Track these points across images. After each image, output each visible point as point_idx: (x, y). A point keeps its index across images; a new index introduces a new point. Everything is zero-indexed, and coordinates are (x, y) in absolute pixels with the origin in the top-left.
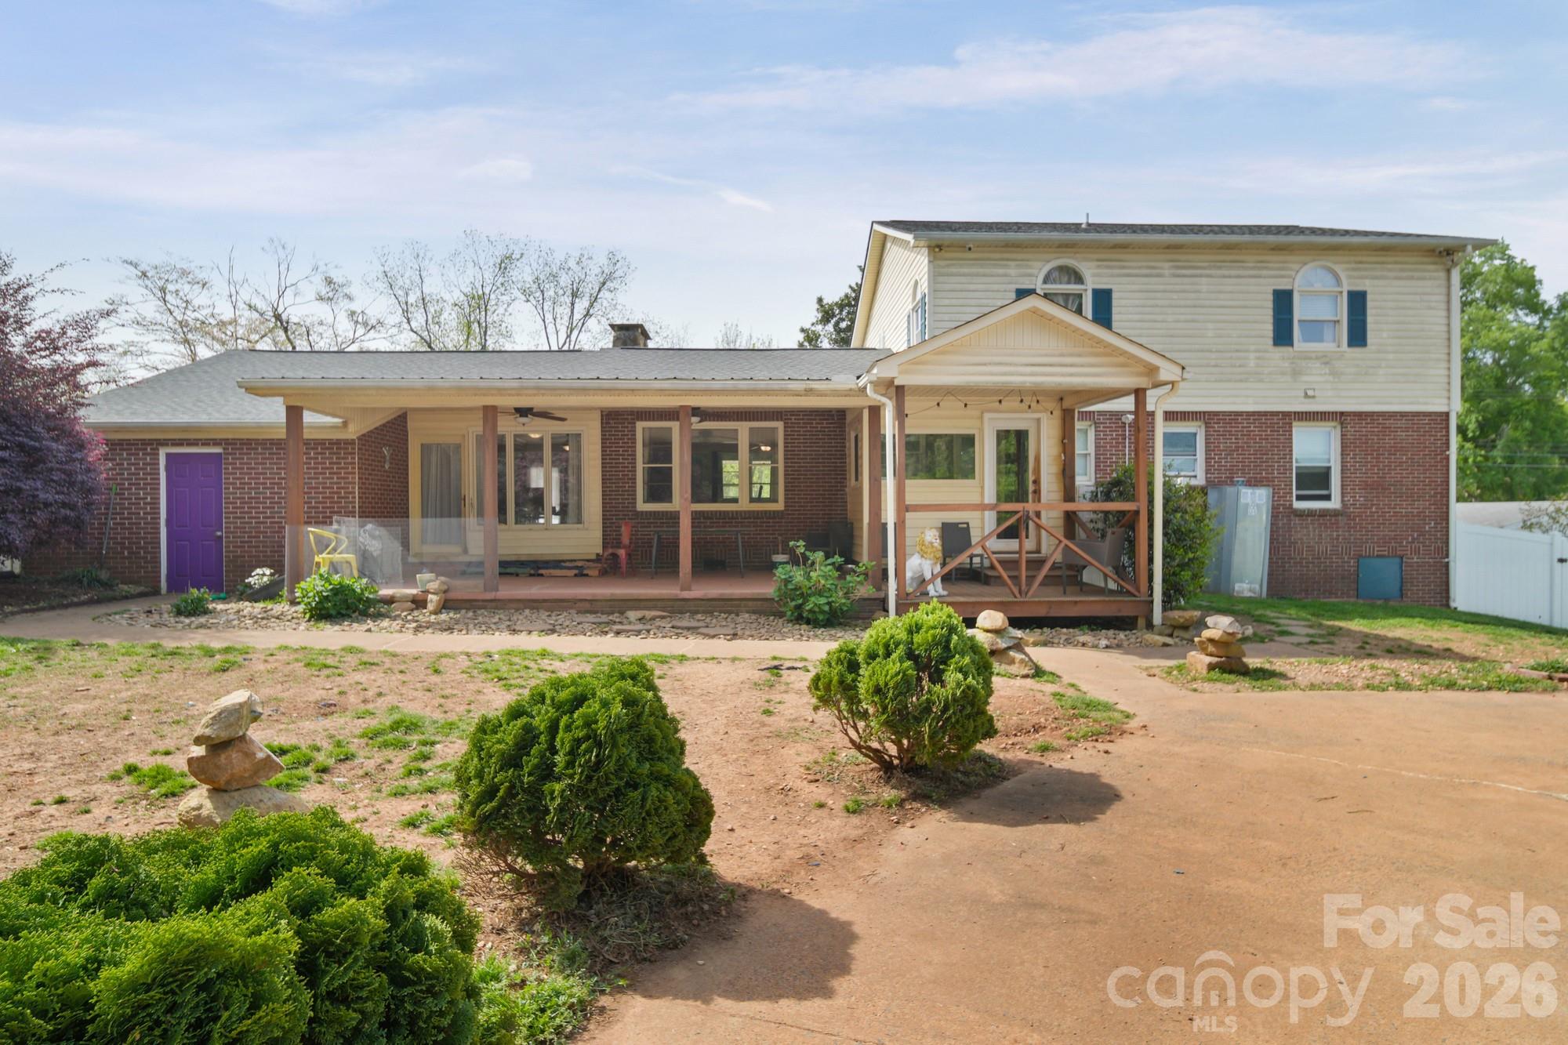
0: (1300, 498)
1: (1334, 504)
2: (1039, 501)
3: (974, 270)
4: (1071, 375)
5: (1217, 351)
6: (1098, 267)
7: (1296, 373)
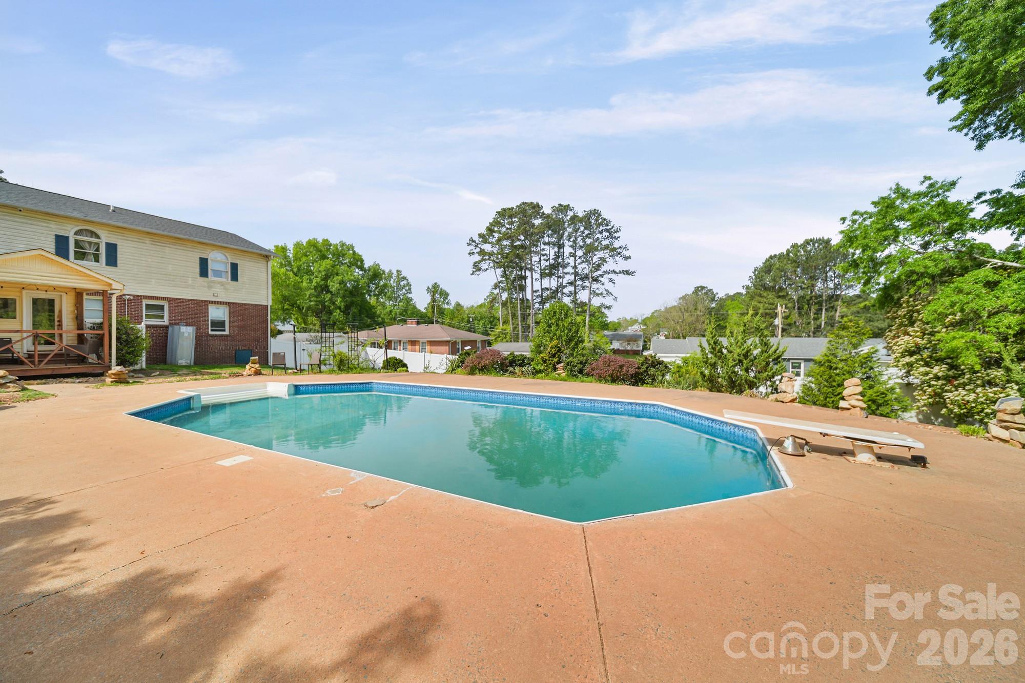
0: (212, 330)
1: (227, 332)
2: (62, 329)
3: (24, 221)
4: (65, 282)
5: (174, 276)
6: (109, 233)
7: (210, 287)
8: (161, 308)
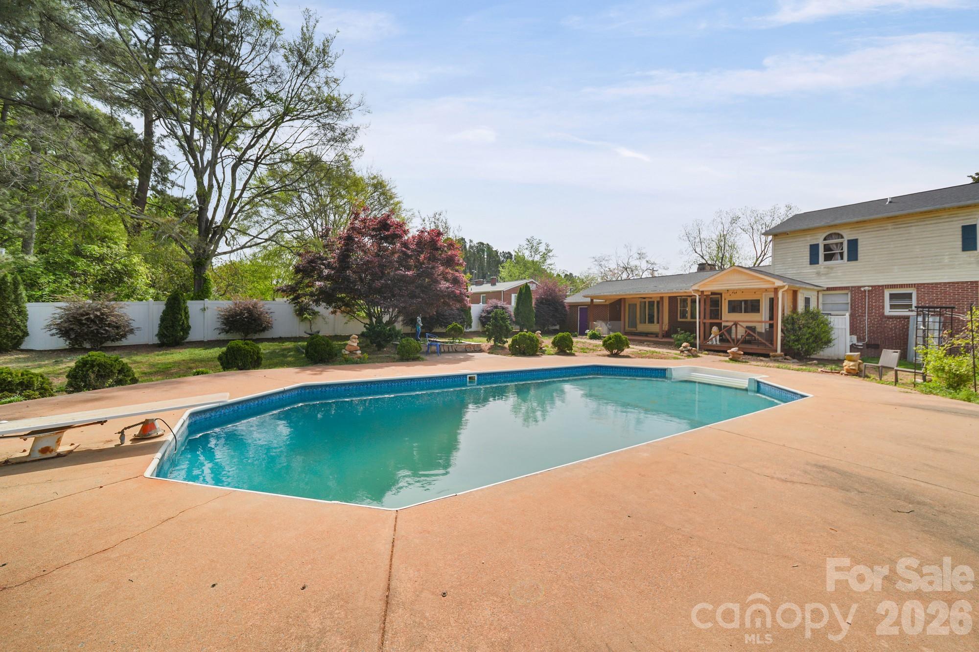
3: (791, 240)
6: (851, 231)
8: (909, 296)
